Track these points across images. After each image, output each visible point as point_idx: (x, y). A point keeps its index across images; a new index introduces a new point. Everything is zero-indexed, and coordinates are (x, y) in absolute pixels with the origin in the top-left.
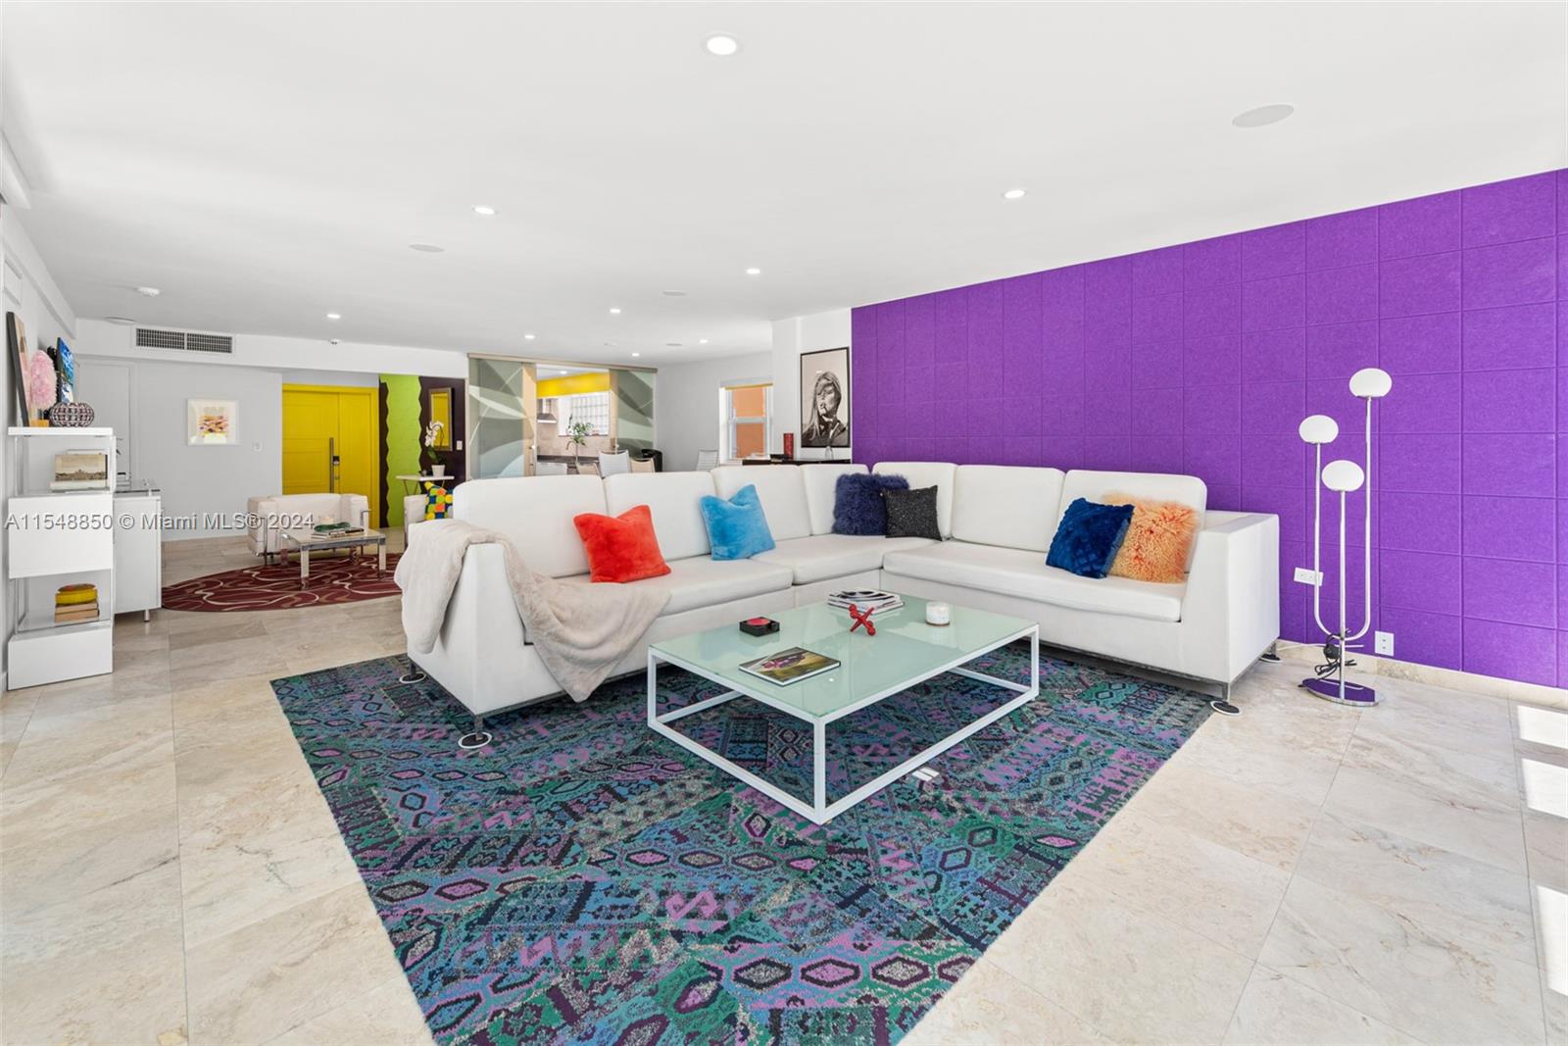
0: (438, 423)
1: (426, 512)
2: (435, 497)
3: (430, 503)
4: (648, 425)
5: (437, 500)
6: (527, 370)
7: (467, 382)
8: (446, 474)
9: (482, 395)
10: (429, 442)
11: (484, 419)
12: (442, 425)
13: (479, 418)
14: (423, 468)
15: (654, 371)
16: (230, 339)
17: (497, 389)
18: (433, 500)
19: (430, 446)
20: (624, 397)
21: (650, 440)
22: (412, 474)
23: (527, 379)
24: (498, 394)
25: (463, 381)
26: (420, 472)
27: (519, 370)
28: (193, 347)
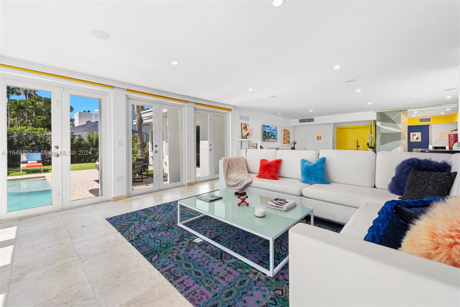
0: (371, 135)
7: (377, 121)
9: (381, 125)
10: (368, 141)
13: (381, 133)
23: (403, 116)
24: (389, 123)
27: (399, 113)
28: (307, 122)
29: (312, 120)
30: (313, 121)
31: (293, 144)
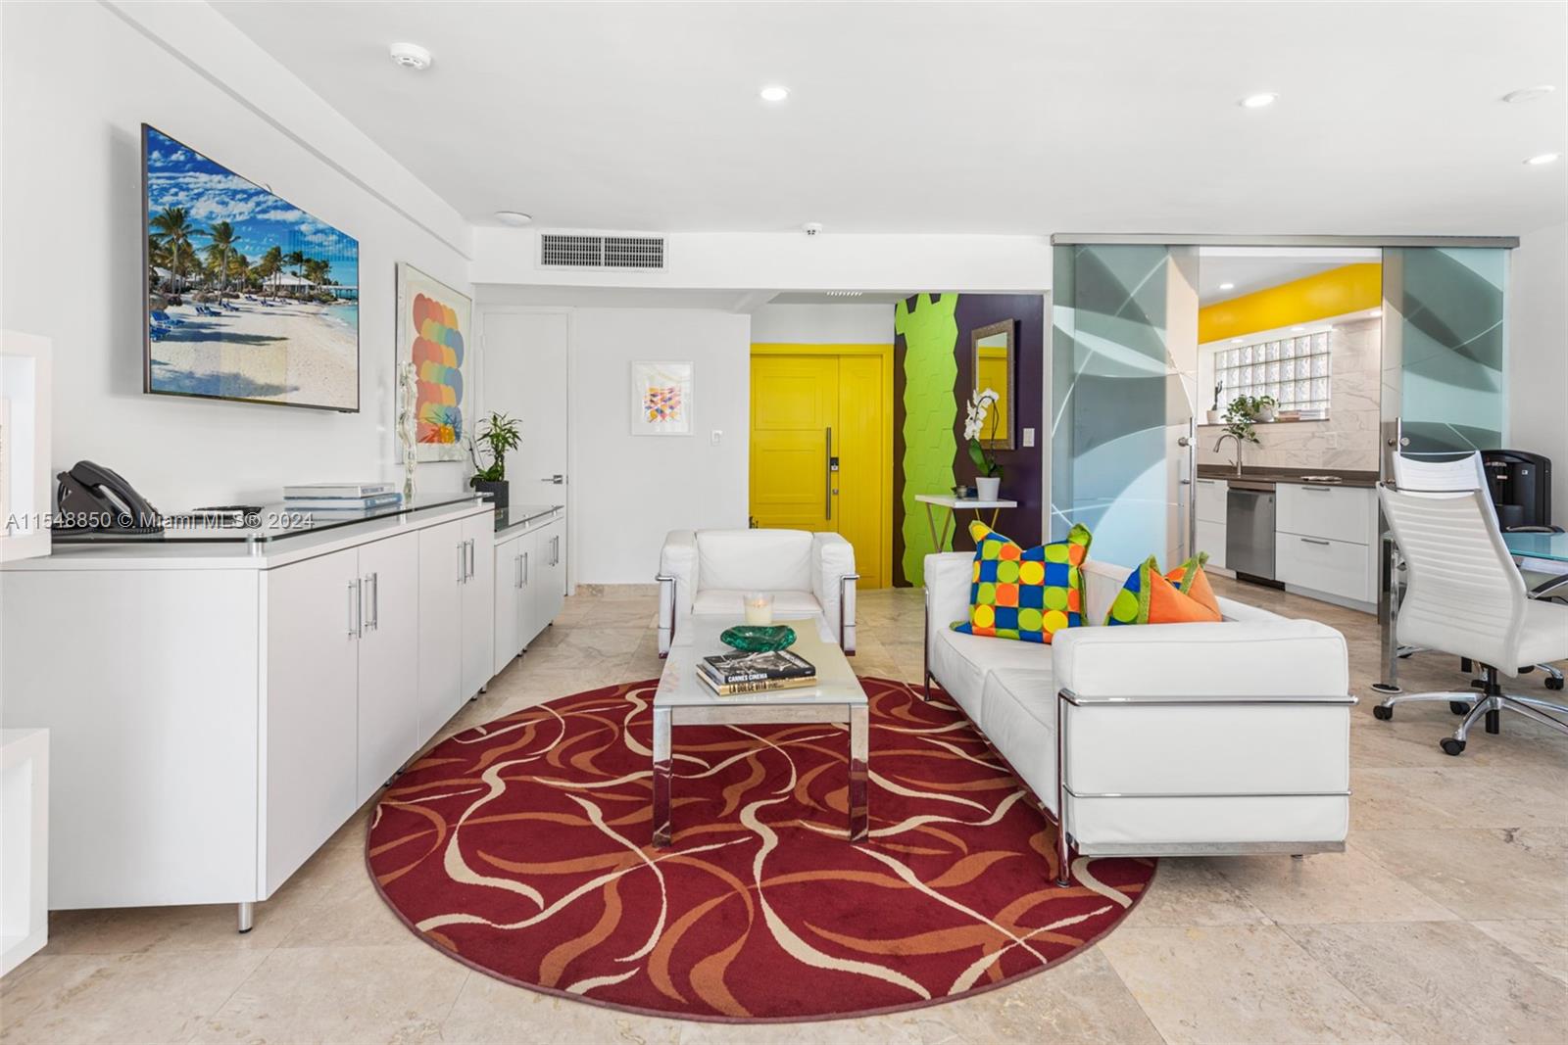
0: (987, 392)
1: (974, 601)
2: (995, 563)
3: (982, 579)
4: (1485, 386)
5: (1001, 571)
6: (1177, 264)
7: (1048, 301)
8: (1002, 495)
9: (1078, 326)
10: (973, 430)
11: (1084, 378)
12: (996, 396)
13: (1073, 377)
14: (959, 482)
15: (1509, 243)
16: (660, 242)
17: (1110, 311)
18: (989, 572)
19: (973, 439)
20: (1419, 317)
21: (1496, 429)
22: (940, 493)
23: (1177, 285)
24: (1112, 320)
25: (1039, 299)
26: (955, 490)
27: (1160, 264)
28: (612, 261)
29: (645, 253)
30: (657, 262)
31: (486, 444)
